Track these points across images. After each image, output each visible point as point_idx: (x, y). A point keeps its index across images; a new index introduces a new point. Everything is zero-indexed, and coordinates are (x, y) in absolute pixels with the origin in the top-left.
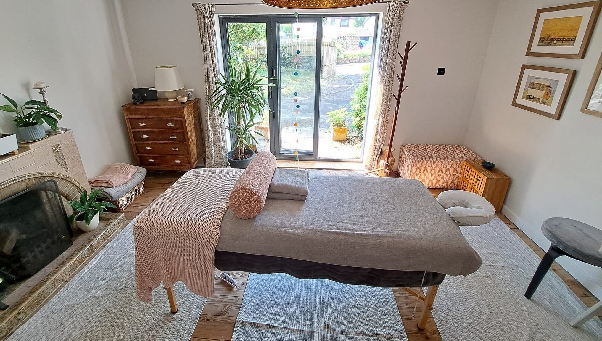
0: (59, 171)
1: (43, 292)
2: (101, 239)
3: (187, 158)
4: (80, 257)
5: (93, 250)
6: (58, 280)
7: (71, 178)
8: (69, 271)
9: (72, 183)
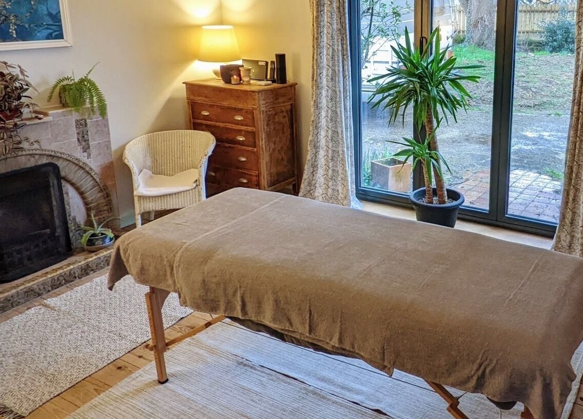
0: (78, 154)
1: (12, 297)
2: (102, 261)
3: (256, 176)
4: (68, 273)
5: (89, 271)
6: (32, 290)
7: (91, 169)
8: (50, 285)
9: (92, 176)
